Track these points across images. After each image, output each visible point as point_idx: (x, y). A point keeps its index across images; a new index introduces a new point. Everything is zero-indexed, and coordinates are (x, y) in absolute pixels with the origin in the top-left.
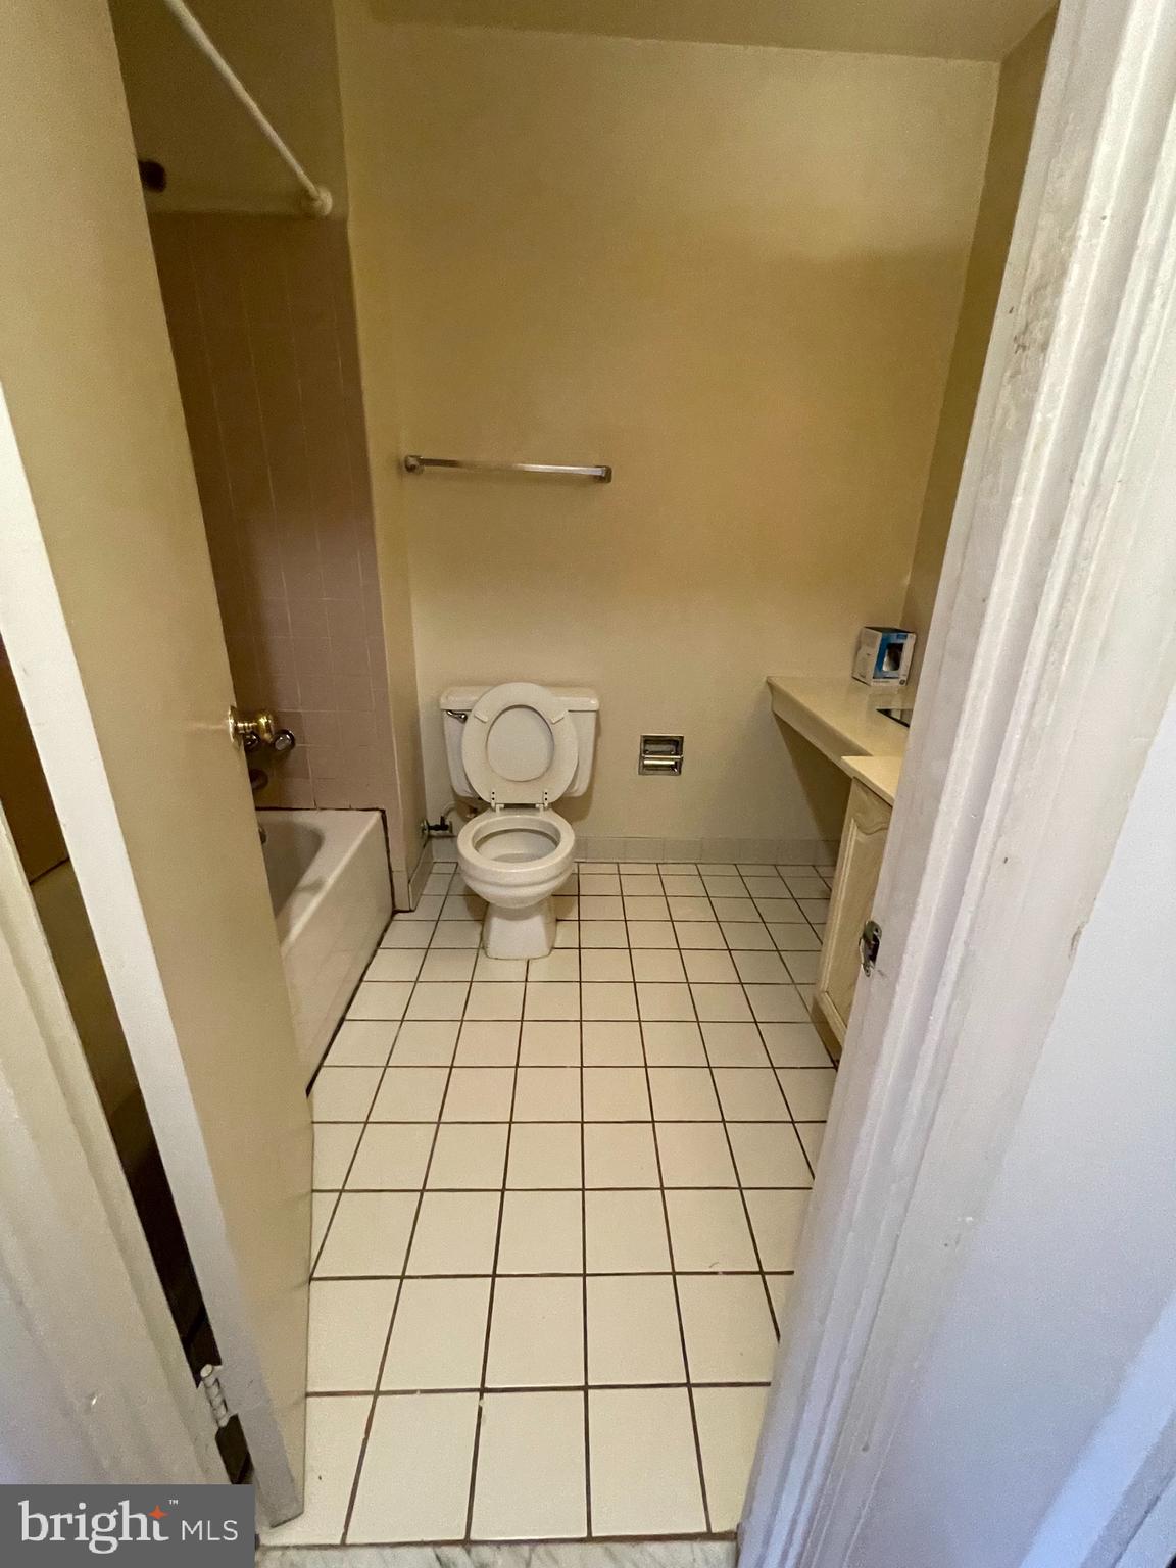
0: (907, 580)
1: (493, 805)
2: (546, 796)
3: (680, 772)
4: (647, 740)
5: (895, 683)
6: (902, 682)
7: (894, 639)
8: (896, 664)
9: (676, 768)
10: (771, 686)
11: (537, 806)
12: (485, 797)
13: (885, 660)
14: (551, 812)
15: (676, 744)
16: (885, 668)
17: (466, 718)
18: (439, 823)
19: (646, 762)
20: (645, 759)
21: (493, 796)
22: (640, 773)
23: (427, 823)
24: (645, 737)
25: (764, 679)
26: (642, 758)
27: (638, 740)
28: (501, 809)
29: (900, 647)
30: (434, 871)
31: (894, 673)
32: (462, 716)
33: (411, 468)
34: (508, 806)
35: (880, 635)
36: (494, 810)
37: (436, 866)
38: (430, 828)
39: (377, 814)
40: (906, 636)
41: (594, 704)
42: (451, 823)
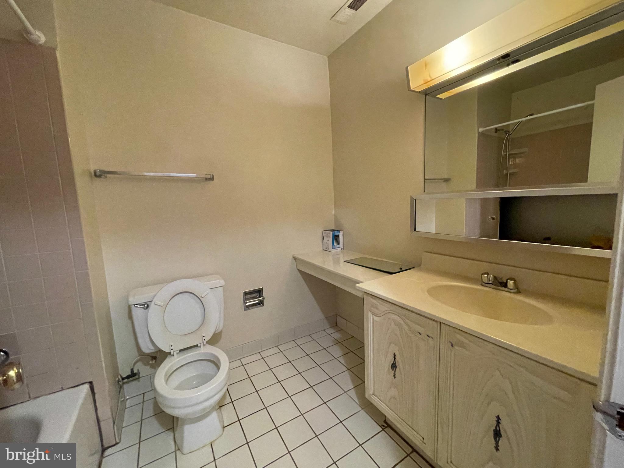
0: (333, 212)
1: (172, 353)
2: (204, 338)
3: (263, 305)
4: (246, 294)
5: (339, 249)
6: (342, 249)
7: (336, 234)
8: (338, 244)
9: (261, 303)
10: (295, 258)
11: (199, 345)
12: (167, 350)
13: (335, 242)
14: (208, 346)
15: (259, 292)
16: (335, 244)
17: (148, 306)
18: (130, 374)
19: (247, 304)
20: (247, 303)
21: (172, 348)
22: (245, 310)
23: (121, 376)
24: (244, 292)
25: (292, 256)
26: (245, 303)
27: (242, 295)
28: (177, 354)
29: (338, 236)
30: (127, 406)
31: (338, 246)
32: (146, 306)
33: (99, 175)
34: (181, 351)
35: (331, 233)
36: (173, 355)
37: (128, 402)
38: (123, 379)
39: (87, 386)
40: (339, 232)
41: (222, 282)
42: (138, 370)
